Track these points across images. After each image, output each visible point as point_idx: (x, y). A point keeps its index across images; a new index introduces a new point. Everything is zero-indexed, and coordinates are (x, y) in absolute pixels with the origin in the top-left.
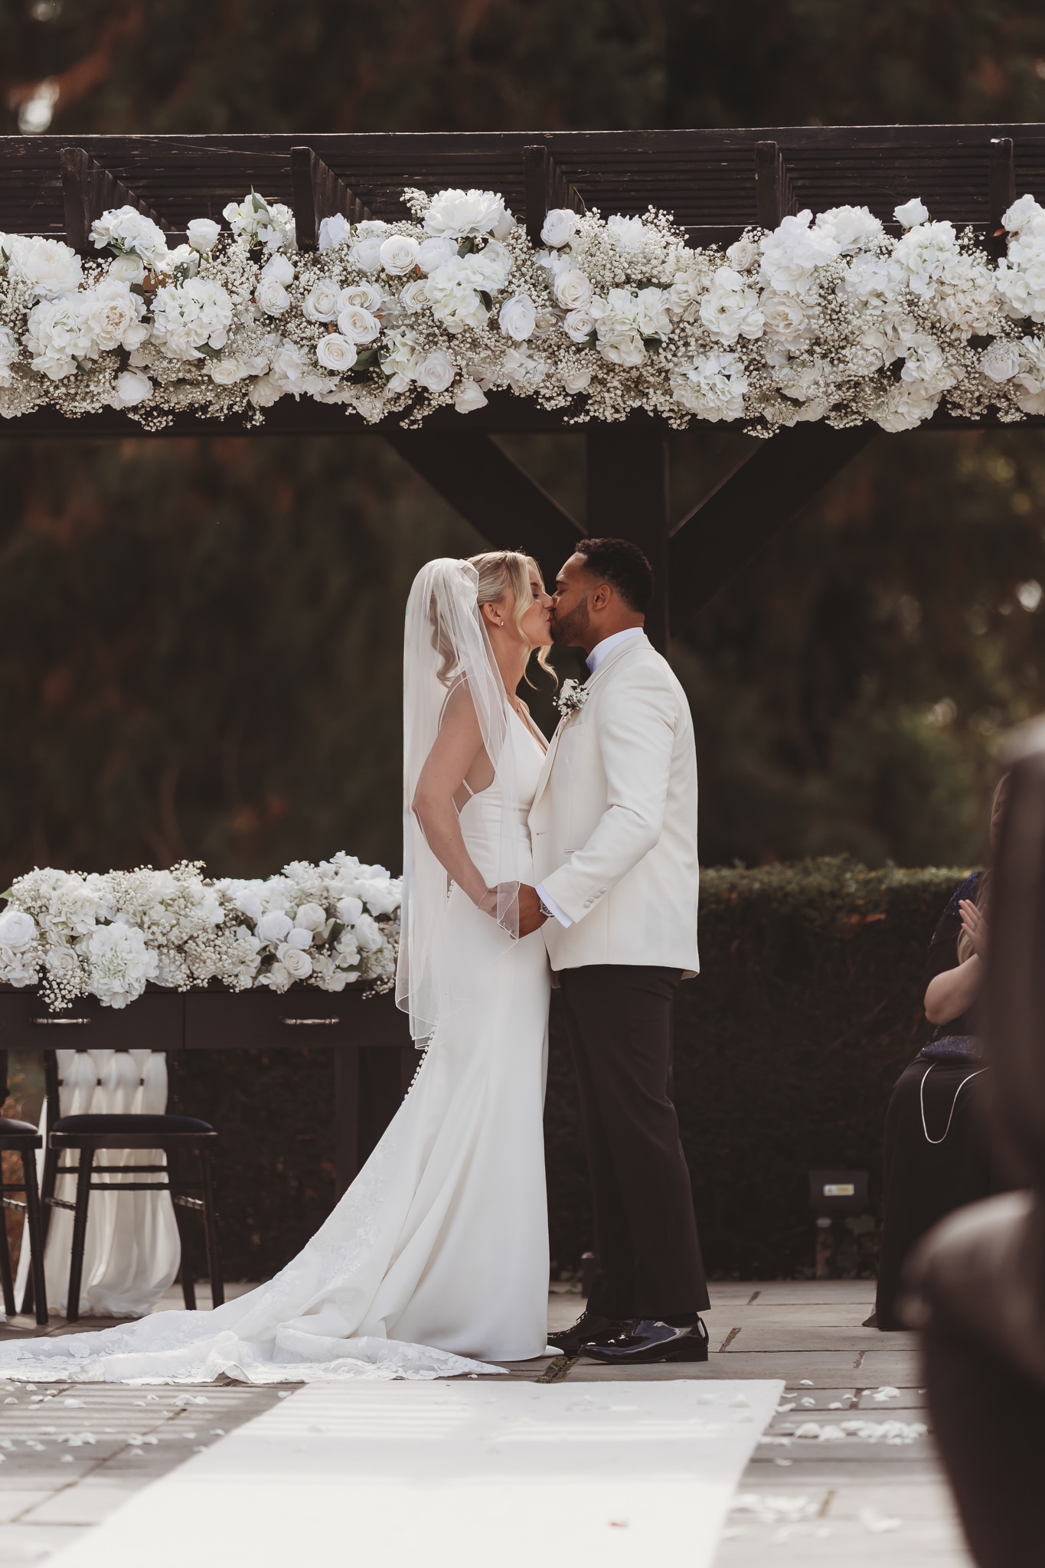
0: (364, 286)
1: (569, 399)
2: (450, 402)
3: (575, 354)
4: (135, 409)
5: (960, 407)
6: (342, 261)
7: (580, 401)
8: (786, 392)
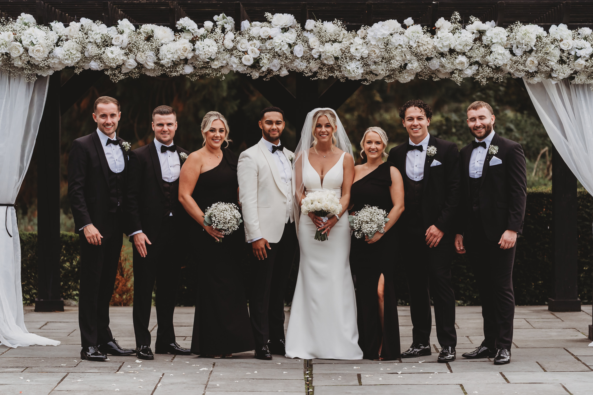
0: (255, 41)
1: (312, 73)
2: (278, 74)
3: (315, 61)
4: (188, 75)
5: (422, 76)
6: (248, 33)
7: (315, 74)
8: (374, 72)
